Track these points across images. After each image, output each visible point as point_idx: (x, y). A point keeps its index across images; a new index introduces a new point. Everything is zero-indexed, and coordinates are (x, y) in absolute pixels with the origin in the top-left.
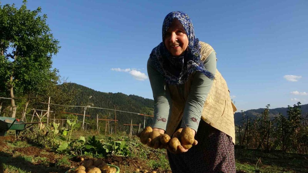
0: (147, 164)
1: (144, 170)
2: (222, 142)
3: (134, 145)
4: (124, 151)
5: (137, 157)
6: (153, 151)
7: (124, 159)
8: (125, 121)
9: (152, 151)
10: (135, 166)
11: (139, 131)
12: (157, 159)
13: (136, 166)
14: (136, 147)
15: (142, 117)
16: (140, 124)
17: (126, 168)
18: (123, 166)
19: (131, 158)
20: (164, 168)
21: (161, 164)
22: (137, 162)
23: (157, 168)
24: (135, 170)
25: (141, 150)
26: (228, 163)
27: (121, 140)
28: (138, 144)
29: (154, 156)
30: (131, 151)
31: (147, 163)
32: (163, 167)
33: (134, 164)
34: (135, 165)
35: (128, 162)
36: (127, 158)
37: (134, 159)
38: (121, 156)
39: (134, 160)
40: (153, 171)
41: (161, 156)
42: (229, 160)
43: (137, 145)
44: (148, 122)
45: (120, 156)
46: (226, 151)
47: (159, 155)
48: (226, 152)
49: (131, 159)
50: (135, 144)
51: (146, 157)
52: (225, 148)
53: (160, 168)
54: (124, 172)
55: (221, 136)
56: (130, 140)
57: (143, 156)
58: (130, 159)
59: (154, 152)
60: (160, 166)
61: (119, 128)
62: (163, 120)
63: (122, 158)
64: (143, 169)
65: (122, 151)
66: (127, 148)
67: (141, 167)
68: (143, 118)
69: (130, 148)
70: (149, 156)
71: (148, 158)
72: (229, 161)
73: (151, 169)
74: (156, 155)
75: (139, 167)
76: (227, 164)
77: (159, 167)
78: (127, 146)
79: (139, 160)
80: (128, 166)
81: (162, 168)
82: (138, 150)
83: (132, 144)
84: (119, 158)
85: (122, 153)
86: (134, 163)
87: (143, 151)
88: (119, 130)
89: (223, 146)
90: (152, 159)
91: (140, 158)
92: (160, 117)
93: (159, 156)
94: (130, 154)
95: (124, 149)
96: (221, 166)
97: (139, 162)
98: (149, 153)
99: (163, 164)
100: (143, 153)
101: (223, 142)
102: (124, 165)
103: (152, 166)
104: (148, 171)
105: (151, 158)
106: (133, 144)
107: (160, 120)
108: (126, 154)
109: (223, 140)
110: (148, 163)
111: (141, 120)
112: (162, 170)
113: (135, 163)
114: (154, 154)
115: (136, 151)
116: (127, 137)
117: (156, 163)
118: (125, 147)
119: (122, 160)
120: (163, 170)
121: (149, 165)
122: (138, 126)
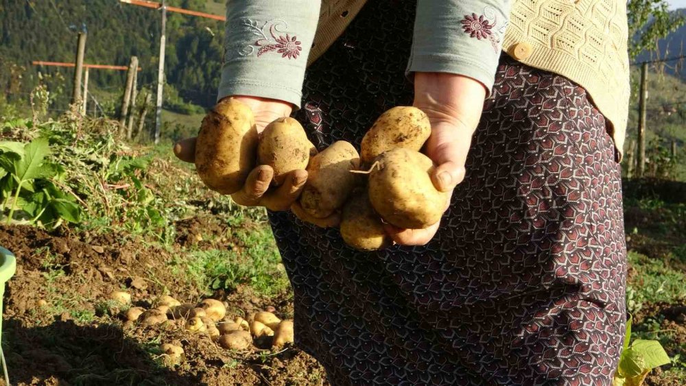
0: (175, 270)
1: (154, 298)
2: (560, 126)
3: (98, 167)
4: (39, 197)
5: (117, 228)
6: (211, 205)
7: (39, 237)
8: (42, 46)
9: (206, 208)
10: (104, 275)
11: (127, 100)
12: (230, 248)
13: (111, 276)
14: (114, 179)
15: (147, 25)
16: (135, 61)
17: (51, 286)
18: (35, 274)
19: (82, 235)
20: (269, 289)
21: (253, 271)
22: (115, 255)
23: (231, 290)
24: (106, 294)
25: (141, 197)
26: (589, 236)
27: (20, 137)
28: (119, 160)
29: (215, 233)
30: (84, 197)
31: (173, 263)
32: (262, 281)
33: (97, 267)
34: (105, 269)
35: (67, 256)
36: (57, 233)
37: (100, 240)
38: (24, 222)
39: (101, 244)
40: (208, 301)
41: (257, 235)
42: (590, 220)
43: (118, 166)
44: (181, 53)
45: (17, 223)
46: (580, 172)
47: (241, 226)
48: (581, 181)
49: (82, 240)
50: (105, 161)
51: (172, 232)
52: (577, 161)
53: (247, 291)
54: (43, 302)
55: (559, 97)
56: (71, 140)
57: (150, 227)
58: (77, 239)
59: (214, 211)
60: (245, 280)
61: (9, 86)
62: (284, 47)
63: (30, 234)
64: (152, 290)
65: (25, 195)
66: (59, 180)
67: (138, 283)
68: (152, 29)
69: (75, 181)
70: (185, 230)
71: (182, 240)
72: (591, 227)
73: (193, 292)
74: (224, 225)
75: (128, 283)
76: (584, 241)
77: (242, 282)
78: (58, 169)
79: (129, 243)
80: (62, 273)
81: (259, 289)
82: (121, 192)
83: (89, 162)
84: (11, 233)
85: (29, 208)
86: (99, 261)
87: (150, 198)
88: (8, 97)
89: (563, 149)
90: (205, 245)
91: (133, 235)
92: (266, 27)
93: (241, 233)
94: (75, 213)
95: (40, 184)
96: (554, 251)
97: (127, 256)
98: (186, 218)
99: (260, 269)
100: (151, 214)
101: (568, 127)
102: (42, 269)
103: (200, 278)
104: (178, 304)
105: (200, 239)
106: (93, 158)
107: (271, 48)
108: (52, 213)
109: (564, 120)
110: (178, 260)
111: (143, 43)
112: (257, 301)
113: (107, 263)
114: (212, 220)
115: (110, 197)
116: (58, 126)
117: (225, 262)
118: (46, 174)
119: (31, 246)
120: (261, 297)
121: (188, 273)
122: (124, 76)
